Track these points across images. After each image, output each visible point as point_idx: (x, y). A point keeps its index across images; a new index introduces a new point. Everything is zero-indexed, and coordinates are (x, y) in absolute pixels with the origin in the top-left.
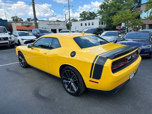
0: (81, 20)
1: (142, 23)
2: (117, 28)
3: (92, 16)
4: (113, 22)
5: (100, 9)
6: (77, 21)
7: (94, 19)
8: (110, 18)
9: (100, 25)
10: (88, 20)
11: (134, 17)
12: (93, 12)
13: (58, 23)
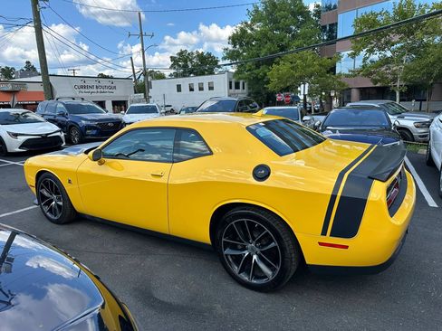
0: (177, 75)
1: (344, 85)
2: (279, 97)
3: (205, 65)
4: (268, 82)
5: (230, 47)
6: (161, 77)
7: (211, 73)
8: (260, 72)
9: (232, 91)
10: (196, 74)
11: (324, 71)
12: (209, 54)
13: (109, 84)
